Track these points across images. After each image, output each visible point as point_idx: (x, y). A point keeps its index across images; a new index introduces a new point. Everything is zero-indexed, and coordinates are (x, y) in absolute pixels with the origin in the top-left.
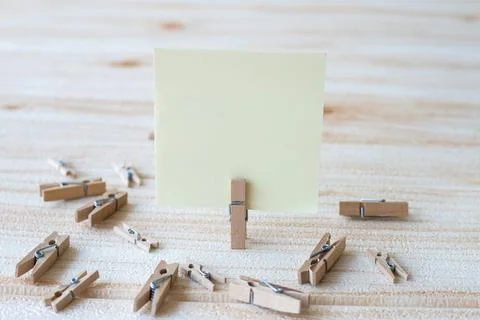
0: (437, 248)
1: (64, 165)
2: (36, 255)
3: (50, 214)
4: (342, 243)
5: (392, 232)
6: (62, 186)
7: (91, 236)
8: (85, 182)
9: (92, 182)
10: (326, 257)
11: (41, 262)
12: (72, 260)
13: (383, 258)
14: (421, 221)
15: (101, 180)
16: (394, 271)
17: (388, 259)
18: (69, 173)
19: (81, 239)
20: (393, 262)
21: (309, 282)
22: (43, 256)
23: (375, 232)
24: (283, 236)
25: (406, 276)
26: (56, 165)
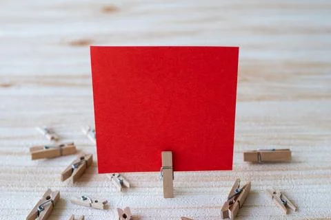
0: (313, 184)
1: (49, 131)
2: (39, 209)
3: (43, 172)
4: (249, 187)
6: (45, 149)
7: (74, 189)
8: (62, 146)
9: (66, 146)
10: (239, 199)
11: (43, 214)
13: (278, 195)
14: (300, 162)
16: (286, 205)
17: (281, 196)
18: (52, 138)
19: (67, 191)
20: (285, 199)
21: (228, 217)
22: (43, 209)
23: (269, 173)
25: (294, 209)
26: (43, 132)
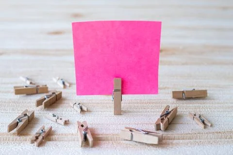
0: (224, 111)
1: (28, 79)
2: (18, 121)
4: (175, 110)
5: (200, 104)
6: (25, 87)
7: (45, 112)
8: (37, 86)
9: (41, 86)
10: (169, 116)
11: (20, 124)
12: (37, 123)
13: (197, 116)
15: (46, 86)
16: (203, 122)
17: (200, 117)
18: (31, 83)
19: (40, 113)
20: (203, 118)
21: (161, 129)
22: (21, 121)
24: (144, 109)
25: (209, 125)
26: (24, 80)
